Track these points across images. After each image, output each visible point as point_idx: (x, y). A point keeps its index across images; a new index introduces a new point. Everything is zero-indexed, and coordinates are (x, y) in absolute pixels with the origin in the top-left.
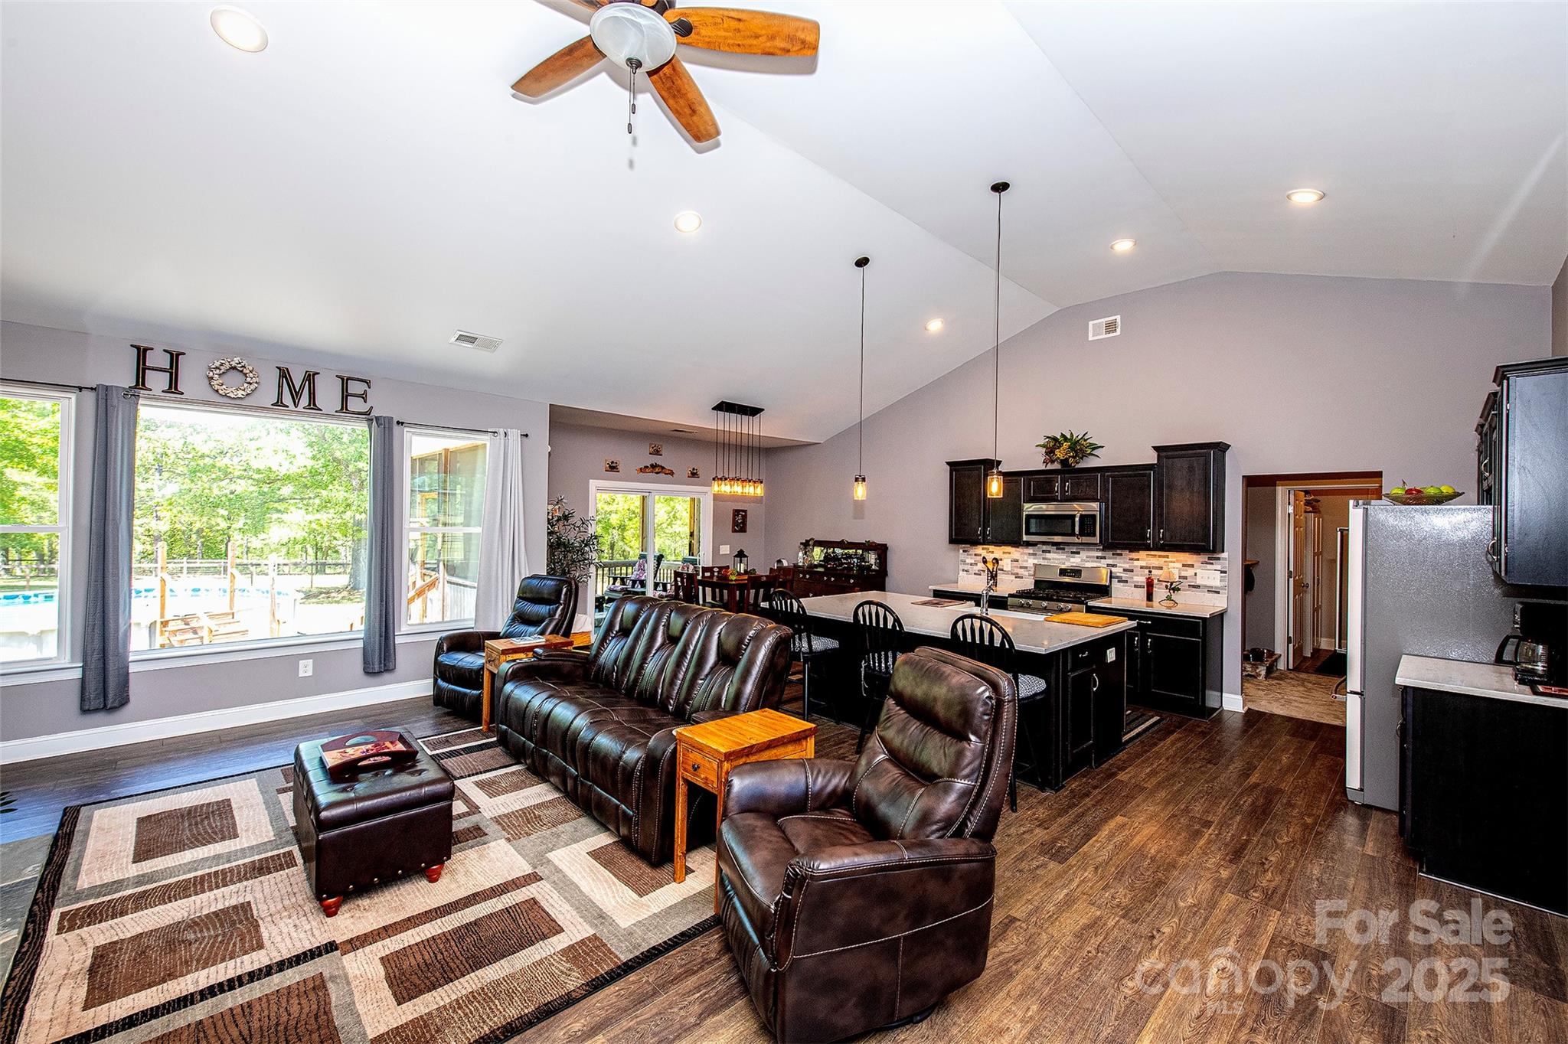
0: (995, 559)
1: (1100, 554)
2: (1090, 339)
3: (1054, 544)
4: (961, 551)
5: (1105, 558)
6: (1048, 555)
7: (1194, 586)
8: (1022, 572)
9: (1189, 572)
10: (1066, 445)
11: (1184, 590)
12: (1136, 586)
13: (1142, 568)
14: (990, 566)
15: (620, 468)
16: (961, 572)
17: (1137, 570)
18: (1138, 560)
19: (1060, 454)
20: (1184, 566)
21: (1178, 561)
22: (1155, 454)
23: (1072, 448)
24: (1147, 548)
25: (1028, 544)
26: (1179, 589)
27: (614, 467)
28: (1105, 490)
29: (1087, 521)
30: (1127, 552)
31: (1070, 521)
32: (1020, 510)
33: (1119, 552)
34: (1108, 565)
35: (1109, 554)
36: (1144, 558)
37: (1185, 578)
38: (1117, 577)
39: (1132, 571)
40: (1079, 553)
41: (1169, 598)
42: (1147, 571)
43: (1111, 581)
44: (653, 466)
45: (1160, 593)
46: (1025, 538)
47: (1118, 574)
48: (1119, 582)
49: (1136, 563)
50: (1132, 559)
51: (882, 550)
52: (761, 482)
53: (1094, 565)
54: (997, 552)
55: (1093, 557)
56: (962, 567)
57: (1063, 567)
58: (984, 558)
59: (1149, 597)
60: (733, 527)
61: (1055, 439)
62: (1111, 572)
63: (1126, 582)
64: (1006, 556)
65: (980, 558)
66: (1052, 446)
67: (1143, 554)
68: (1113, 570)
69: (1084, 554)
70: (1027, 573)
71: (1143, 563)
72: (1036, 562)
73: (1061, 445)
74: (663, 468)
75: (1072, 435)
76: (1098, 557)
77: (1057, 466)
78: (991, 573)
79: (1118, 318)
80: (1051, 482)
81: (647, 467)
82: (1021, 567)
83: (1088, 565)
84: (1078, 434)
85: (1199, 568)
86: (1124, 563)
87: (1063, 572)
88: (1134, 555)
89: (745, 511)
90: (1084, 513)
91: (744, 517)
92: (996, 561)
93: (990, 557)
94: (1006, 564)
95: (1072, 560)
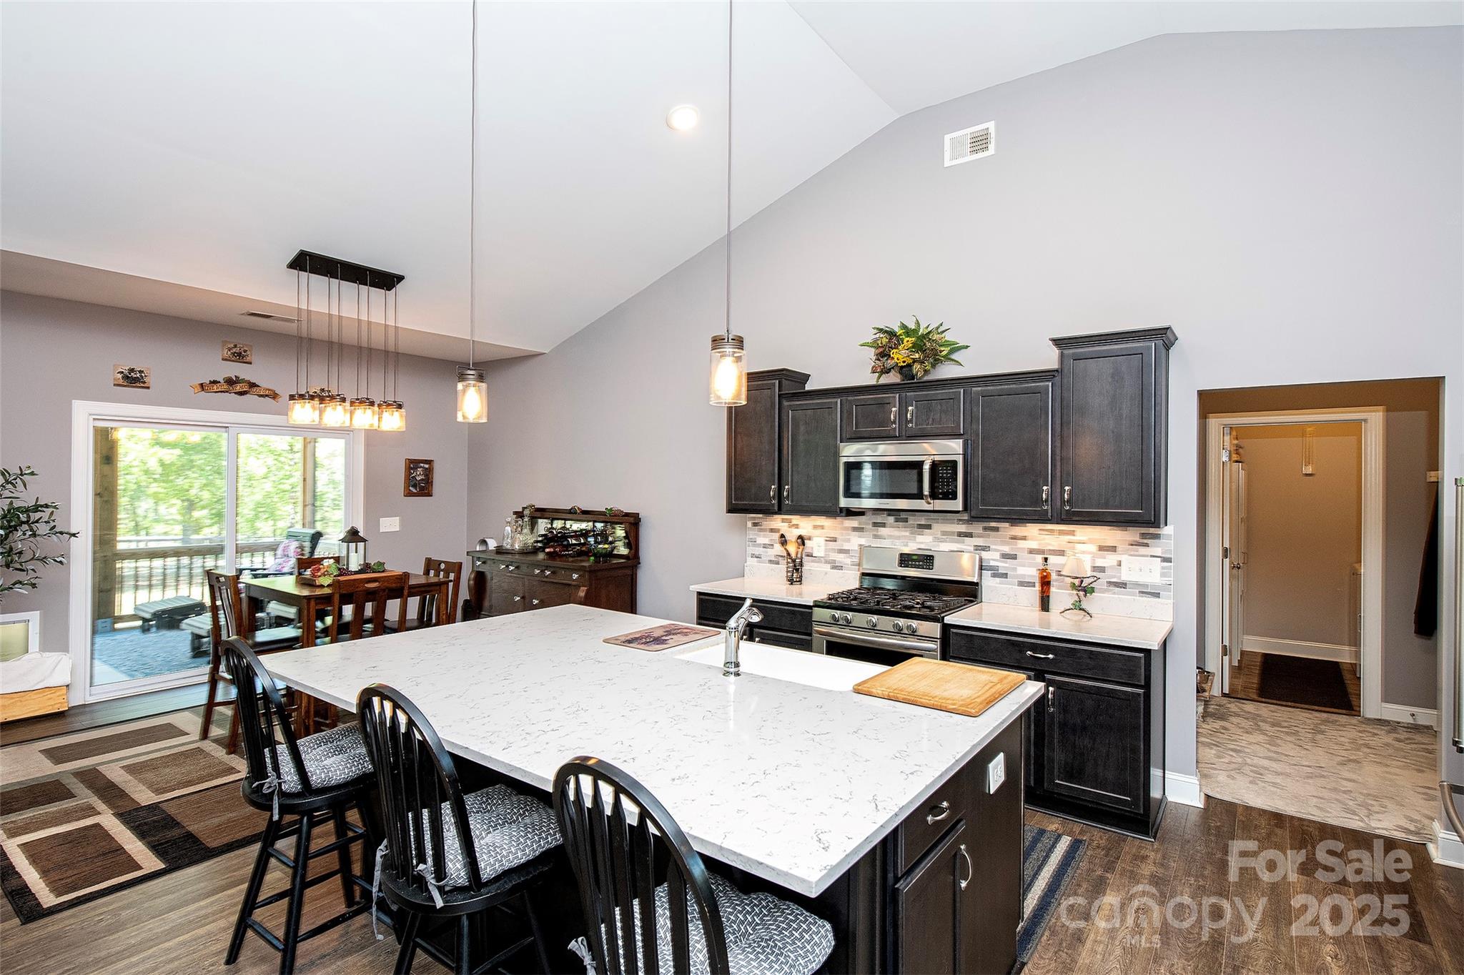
0: (800, 537)
1: (963, 528)
2: (947, 164)
3: (891, 512)
4: (749, 524)
5: (970, 535)
6: (882, 531)
7: (1117, 585)
8: (840, 558)
9: (1108, 560)
10: (908, 341)
11: (1103, 591)
12: (1021, 584)
13: (1031, 551)
14: (792, 548)
15: (150, 380)
16: (749, 559)
17: (1023, 556)
18: (1024, 538)
19: (900, 356)
20: (1101, 548)
21: (1091, 541)
22: (1055, 352)
23: (918, 347)
24: (1042, 519)
25: (850, 513)
26: (1093, 590)
27: (136, 380)
28: (970, 418)
29: (942, 472)
30: (1007, 525)
31: (915, 472)
32: (836, 455)
33: (993, 524)
34: (978, 548)
35: (977, 528)
36: (1035, 535)
37: (1102, 569)
38: (991, 568)
39: (1014, 557)
40: (929, 527)
41: (1078, 606)
42: (1039, 558)
43: (980, 575)
44: (230, 382)
45: (1061, 596)
46: (844, 502)
47: (992, 563)
48: (994, 576)
49: (1021, 544)
50: (1014, 538)
51: (633, 523)
52: (400, 407)
53: (955, 547)
54: (805, 525)
55: (952, 533)
56: (751, 550)
57: (906, 550)
58: (782, 536)
59: (1045, 605)
60: (407, 488)
61: (891, 334)
62: (981, 560)
63: (1005, 576)
64: (818, 532)
65: (776, 536)
66: (887, 342)
67: (1032, 530)
68: (985, 555)
69: (938, 528)
70: (848, 561)
71: (1033, 545)
72: (863, 541)
73: (900, 341)
74: (253, 385)
75: (918, 323)
76: (960, 534)
77: (893, 378)
78: (794, 561)
79: (991, 125)
80: (883, 405)
81: (215, 382)
82: (841, 551)
83: (946, 547)
84: (927, 323)
85: (1125, 552)
86: (1004, 543)
87: (905, 560)
88: (1019, 530)
89: (429, 462)
90: (937, 458)
91: (429, 473)
92: (802, 540)
93: (792, 535)
94: (817, 545)
95: (919, 538)
